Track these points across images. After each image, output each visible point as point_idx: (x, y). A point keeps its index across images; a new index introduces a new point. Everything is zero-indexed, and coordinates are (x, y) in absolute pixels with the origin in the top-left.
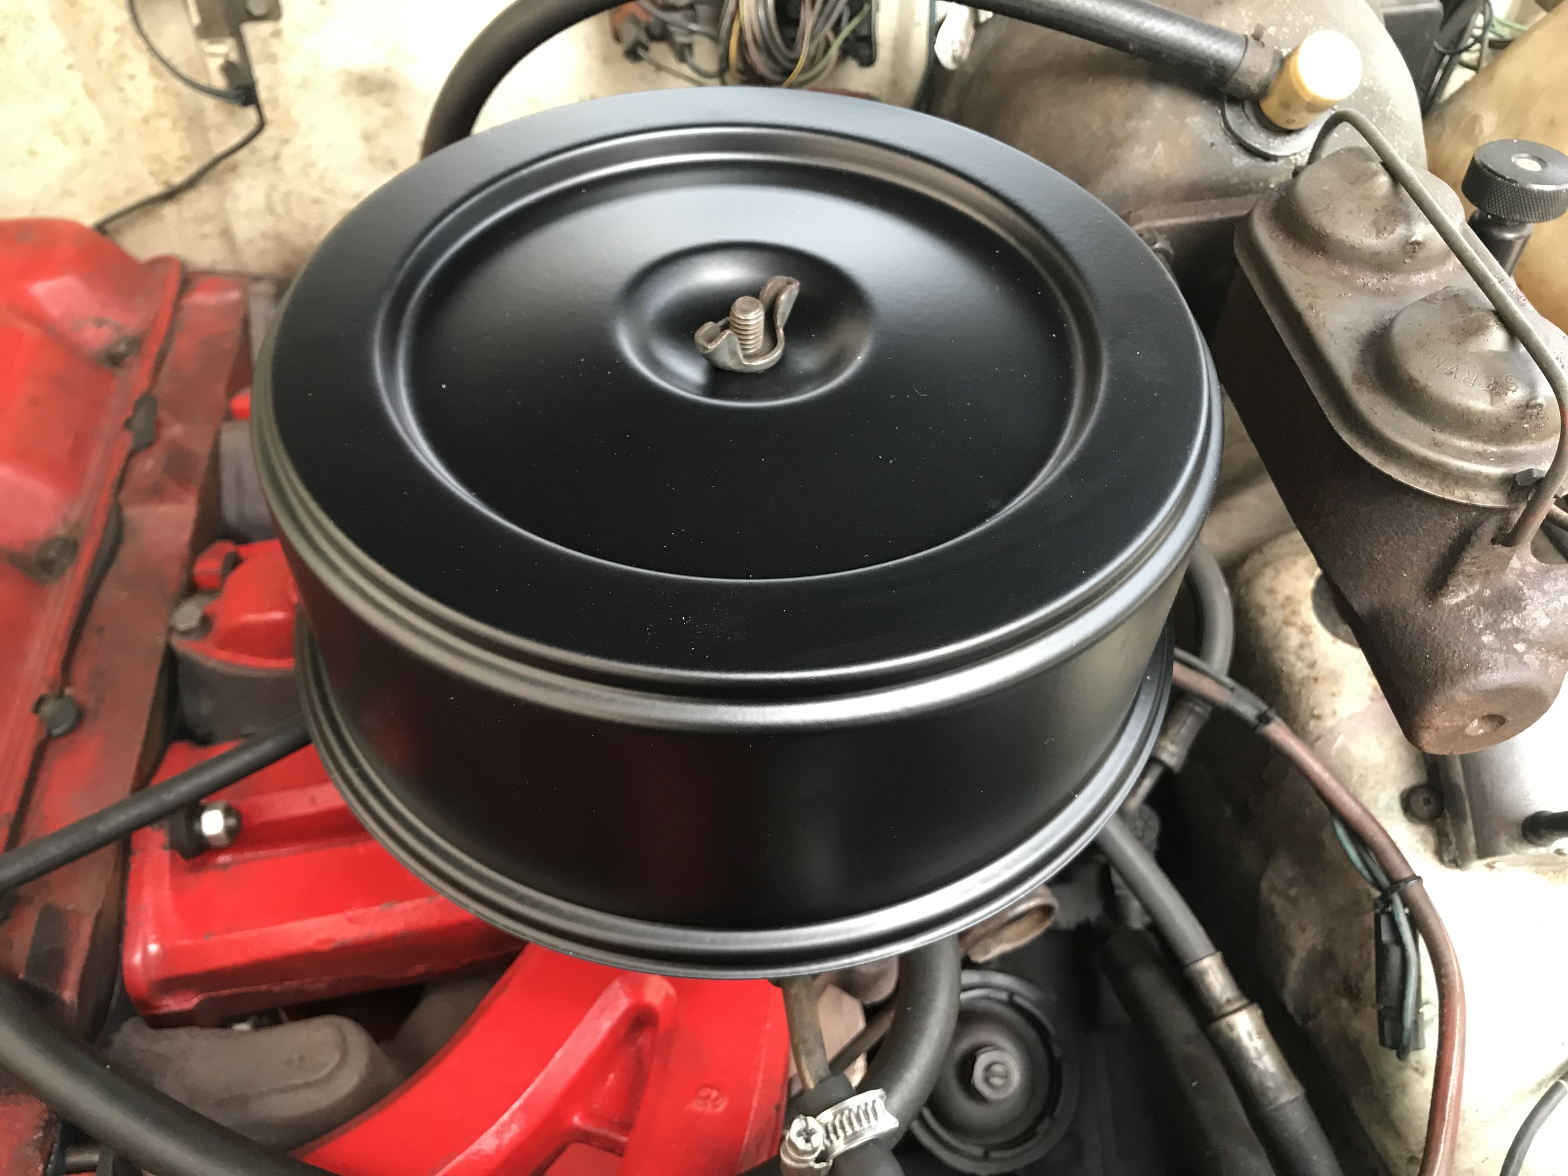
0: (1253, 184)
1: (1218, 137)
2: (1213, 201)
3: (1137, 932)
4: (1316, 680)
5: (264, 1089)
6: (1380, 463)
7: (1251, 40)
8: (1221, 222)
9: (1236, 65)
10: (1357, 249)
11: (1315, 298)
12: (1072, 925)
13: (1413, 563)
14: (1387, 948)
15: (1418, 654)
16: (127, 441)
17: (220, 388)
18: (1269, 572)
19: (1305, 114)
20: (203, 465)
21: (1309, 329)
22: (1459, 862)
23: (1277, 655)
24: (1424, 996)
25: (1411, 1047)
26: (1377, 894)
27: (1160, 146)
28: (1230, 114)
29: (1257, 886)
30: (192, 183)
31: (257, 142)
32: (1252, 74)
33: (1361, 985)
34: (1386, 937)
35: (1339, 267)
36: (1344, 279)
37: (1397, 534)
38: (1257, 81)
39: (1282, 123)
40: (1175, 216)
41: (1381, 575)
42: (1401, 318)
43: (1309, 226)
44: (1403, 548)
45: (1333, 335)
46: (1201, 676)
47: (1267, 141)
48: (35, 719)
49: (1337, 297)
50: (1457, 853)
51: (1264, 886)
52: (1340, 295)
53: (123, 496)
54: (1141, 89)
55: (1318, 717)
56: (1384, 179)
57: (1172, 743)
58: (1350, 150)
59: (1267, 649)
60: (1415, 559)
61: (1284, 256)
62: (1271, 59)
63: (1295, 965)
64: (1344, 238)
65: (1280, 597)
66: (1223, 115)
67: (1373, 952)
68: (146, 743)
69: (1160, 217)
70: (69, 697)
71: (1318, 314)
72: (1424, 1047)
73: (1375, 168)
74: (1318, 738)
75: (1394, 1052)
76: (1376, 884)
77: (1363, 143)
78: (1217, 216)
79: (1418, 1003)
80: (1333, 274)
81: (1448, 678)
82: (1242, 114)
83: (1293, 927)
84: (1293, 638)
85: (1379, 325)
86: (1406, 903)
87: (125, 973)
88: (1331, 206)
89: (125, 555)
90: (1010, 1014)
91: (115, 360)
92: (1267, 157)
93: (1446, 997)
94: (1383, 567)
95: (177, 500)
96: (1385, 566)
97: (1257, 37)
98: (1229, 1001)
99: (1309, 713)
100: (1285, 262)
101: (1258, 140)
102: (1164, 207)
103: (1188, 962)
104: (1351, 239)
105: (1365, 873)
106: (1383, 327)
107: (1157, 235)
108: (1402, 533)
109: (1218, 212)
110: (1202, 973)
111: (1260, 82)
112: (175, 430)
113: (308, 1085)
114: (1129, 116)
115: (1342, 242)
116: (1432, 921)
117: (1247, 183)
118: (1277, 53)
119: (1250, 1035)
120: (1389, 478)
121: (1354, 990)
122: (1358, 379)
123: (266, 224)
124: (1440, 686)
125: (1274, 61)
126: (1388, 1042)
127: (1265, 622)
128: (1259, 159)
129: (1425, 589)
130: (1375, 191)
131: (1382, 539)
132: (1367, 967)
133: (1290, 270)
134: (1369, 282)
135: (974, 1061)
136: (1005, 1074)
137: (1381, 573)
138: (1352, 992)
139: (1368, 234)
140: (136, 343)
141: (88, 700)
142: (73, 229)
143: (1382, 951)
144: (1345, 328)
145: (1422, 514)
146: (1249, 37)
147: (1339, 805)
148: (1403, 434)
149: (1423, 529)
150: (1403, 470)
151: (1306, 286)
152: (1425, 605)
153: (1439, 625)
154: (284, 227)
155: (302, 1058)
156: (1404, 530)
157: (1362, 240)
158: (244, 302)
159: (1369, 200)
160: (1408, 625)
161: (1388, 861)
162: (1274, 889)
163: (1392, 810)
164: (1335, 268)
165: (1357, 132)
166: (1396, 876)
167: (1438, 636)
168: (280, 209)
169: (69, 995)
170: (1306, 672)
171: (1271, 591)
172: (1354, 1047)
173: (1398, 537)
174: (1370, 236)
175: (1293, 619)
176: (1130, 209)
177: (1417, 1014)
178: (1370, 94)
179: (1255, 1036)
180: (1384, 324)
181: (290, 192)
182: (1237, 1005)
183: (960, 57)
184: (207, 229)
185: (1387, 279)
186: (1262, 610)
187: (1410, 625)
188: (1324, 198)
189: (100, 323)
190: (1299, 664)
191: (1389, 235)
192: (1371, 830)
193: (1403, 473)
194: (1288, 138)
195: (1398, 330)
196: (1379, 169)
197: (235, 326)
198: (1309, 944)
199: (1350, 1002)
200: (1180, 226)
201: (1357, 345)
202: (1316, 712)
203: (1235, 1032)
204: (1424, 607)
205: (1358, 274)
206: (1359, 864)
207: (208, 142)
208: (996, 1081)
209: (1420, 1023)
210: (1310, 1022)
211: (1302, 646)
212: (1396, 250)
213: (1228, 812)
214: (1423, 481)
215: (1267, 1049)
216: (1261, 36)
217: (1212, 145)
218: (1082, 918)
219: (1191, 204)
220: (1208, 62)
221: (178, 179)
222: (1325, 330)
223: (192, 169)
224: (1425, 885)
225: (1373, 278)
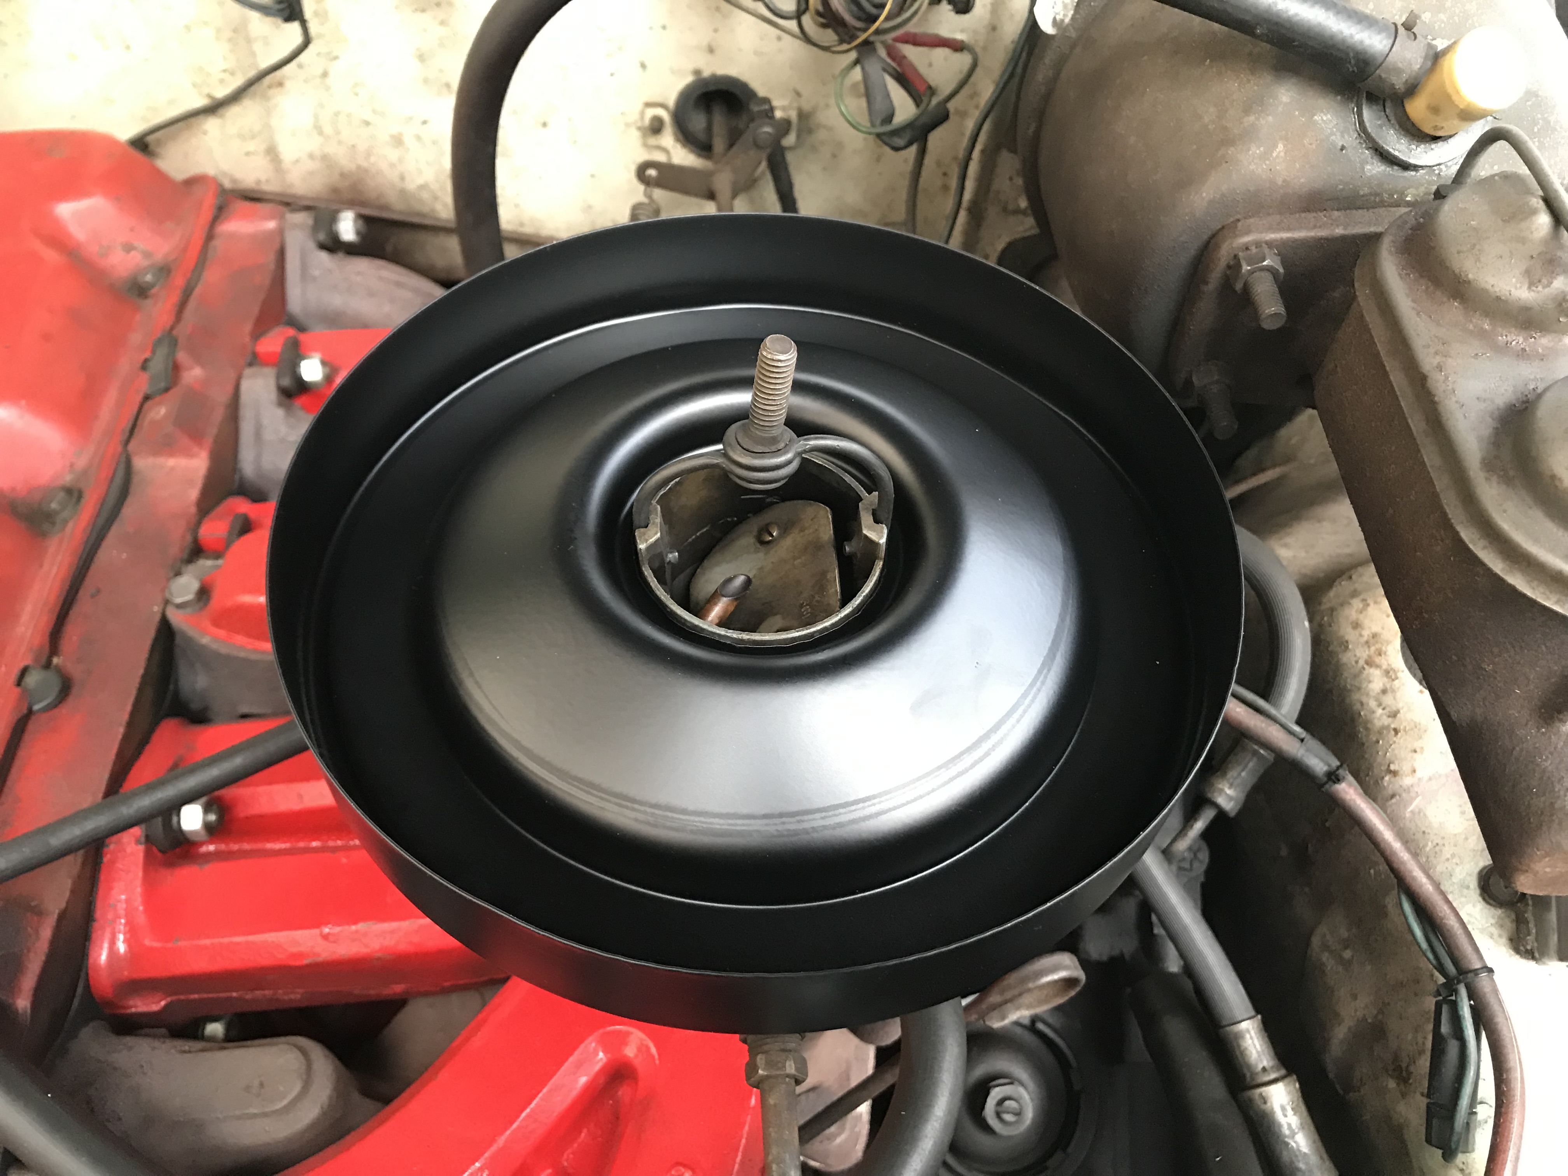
0: (1386, 196)
1: (1350, 139)
2: (1336, 213)
3: (1173, 975)
4: (1396, 731)
5: (220, 1116)
6: (1503, 570)
7: (1401, 30)
8: (1343, 238)
9: (1380, 60)
10: (1503, 301)
11: (1446, 356)
12: (1105, 958)
13: (1529, 680)
14: (1446, 1041)
15: (1523, 785)
16: (143, 384)
17: (248, 327)
18: (1356, 603)
19: (1456, 122)
20: (219, 415)
21: (1434, 396)
22: (1537, 955)
23: (1355, 696)
24: (1480, 1095)
25: (1460, 1149)
26: (1442, 980)
27: (1281, 147)
28: (1367, 114)
29: (1308, 944)
30: (235, 97)
31: (303, 57)
32: (1398, 71)
33: (1412, 1069)
34: (1445, 1029)
35: (1479, 319)
36: (1482, 335)
37: (1513, 647)
38: (1404, 80)
39: (1428, 130)
40: (1289, 229)
41: (1489, 688)
42: (1548, 396)
43: (1447, 268)
44: (1519, 663)
45: (1463, 406)
46: (1269, 721)
47: (1408, 149)
48: (18, 690)
49: (1472, 357)
50: (1536, 944)
51: (1316, 941)
52: (1477, 354)
53: (131, 447)
54: (1267, 78)
55: (1395, 773)
56: (1544, 220)
57: (1231, 786)
58: (1506, 177)
59: (1345, 688)
60: (1532, 677)
61: (1414, 301)
62: (1424, 54)
63: (1340, 1033)
64: (1489, 287)
65: (1366, 633)
66: (1360, 115)
67: (1430, 1037)
68: (130, 725)
69: (1271, 229)
70: (57, 666)
71: (1447, 378)
72: (1473, 1150)
73: (1536, 205)
74: (1393, 796)
75: (1440, 1152)
76: (1441, 969)
77: (1524, 170)
78: (1339, 231)
79: (1474, 1100)
80: (1471, 327)
81: (1557, 821)
82: (1383, 113)
83: (1342, 993)
84: (1376, 681)
85: (1520, 396)
86: (1472, 994)
87: (90, 972)
88: (1477, 247)
89: (128, 511)
90: (1029, 1038)
91: (141, 291)
92: (1406, 166)
93: (1504, 1105)
94: (1492, 679)
95: (189, 455)
96: (1495, 678)
97: (1409, 26)
98: (1264, 1069)
99: (1384, 768)
100: (1413, 308)
101: (1398, 146)
102: (1277, 218)
103: (1224, 1023)
104: (1497, 290)
105: (1430, 956)
106: (1525, 399)
107: (1266, 250)
108: (1521, 647)
109: (1341, 228)
110: (1239, 1036)
111: (1407, 80)
112: (193, 374)
113: (265, 1115)
114: (1247, 110)
115: (1485, 291)
116: (1499, 1019)
117: (1377, 195)
118: (1430, 46)
119: (1283, 1109)
120: (1513, 589)
121: (1404, 1074)
122: (1490, 465)
123: (314, 144)
124: (1545, 828)
125: (1426, 57)
126: (1434, 1140)
127: (1346, 658)
128: (1396, 168)
129: (1540, 709)
130: (1532, 233)
131: (1496, 650)
132: (1421, 1052)
133: (1418, 319)
134: (1513, 341)
135: (987, 1094)
136: (1019, 1111)
137: (1489, 685)
138: (1403, 1076)
139: (1518, 285)
140: (164, 270)
141: (75, 671)
142: (108, 142)
143: (1439, 1042)
144: (1478, 398)
145: (1547, 630)
146: (1399, 23)
147: (1408, 880)
148: (1536, 541)
149: (1546, 647)
150: (1531, 581)
151: (1436, 340)
152: (1537, 728)
153: (1551, 753)
154: (332, 149)
155: (262, 1085)
156: (1523, 644)
157: (1510, 291)
158: (280, 232)
159: (1524, 244)
160: (1514, 748)
161: (1457, 948)
162: (1325, 947)
163: (1468, 887)
164: (1474, 320)
165: (1515, 153)
166: (1465, 965)
167: (1550, 768)
168: (328, 130)
169: (23, 1003)
170: (1386, 721)
171: (1356, 625)
172: (1397, 1132)
173: (1515, 650)
174: (1521, 287)
175: (1377, 660)
176: (1238, 217)
177: (1472, 1113)
178: (1534, 99)
179: (1290, 1112)
180: (1527, 396)
181: (337, 114)
182: (1273, 1076)
183: (1062, 21)
184: (251, 146)
185: (1535, 338)
186: (1345, 645)
187: (1518, 749)
188: (1469, 236)
189: (129, 248)
190: (1380, 711)
191: (1544, 288)
192: (1442, 910)
193: (1530, 585)
194: (1433, 146)
195: (1543, 411)
196: (1539, 206)
197: (270, 259)
198: (1359, 1014)
199: (1398, 1084)
200: (1295, 241)
201: (1490, 420)
202: (1392, 767)
203: (1269, 1104)
204: (1536, 729)
205: (1500, 329)
206: (1424, 945)
207: (253, 54)
208: (1008, 1117)
209: (1472, 1125)
210: (1351, 1094)
211: (1384, 692)
212: (1550, 306)
213: (1284, 852)
214: (1554, 598)
215: (1302, 1127)
216: (1415, 24)
217: (1343, 148)
218: (1116, 952)
219: (1311, 216)
220: (1348, 54)
221: (221, 93)
222: (1454, 399)
223: (237, 82)
224: (1496, 977)
225: (1518, 336)
